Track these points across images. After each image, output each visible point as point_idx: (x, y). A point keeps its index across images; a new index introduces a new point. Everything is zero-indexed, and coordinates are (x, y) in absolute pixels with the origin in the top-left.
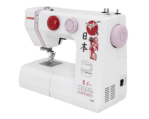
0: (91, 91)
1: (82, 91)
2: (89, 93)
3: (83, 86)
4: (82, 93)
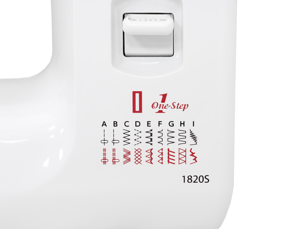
0: (188, 134)
1: (131, 148)
2: (174, 148)
3: (132, 124)
4: (132, 156)
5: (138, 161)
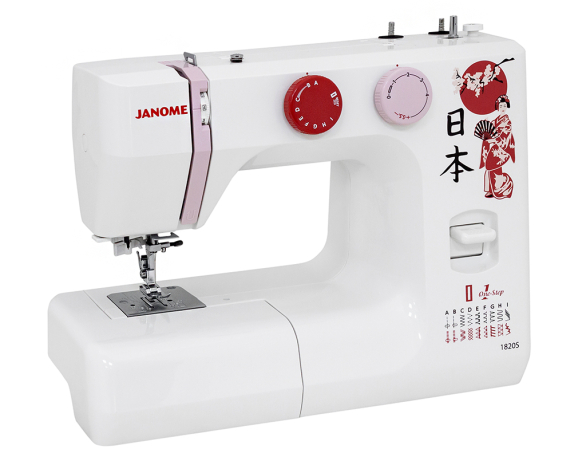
0: (504, 313)
1: (466, 329)
2: (494, 324)
3: (466, 311)
4: (466, 335)
5: (471, 338)
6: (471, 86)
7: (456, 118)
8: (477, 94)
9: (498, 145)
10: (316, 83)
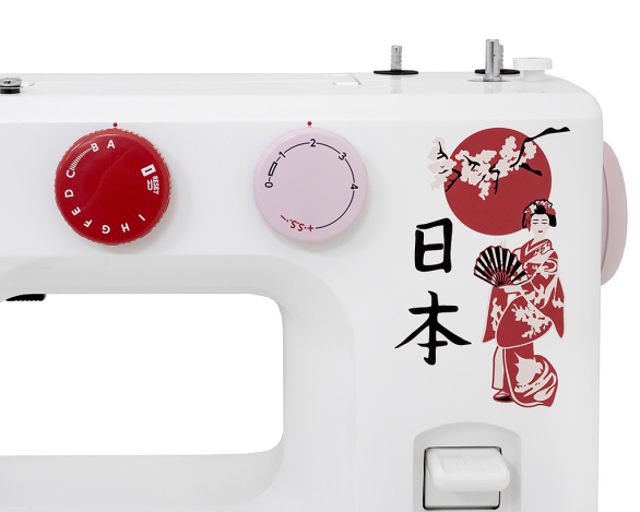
6: (469, 176)
7: (434, 236)
8: (484, 193)
9: (528, 298)
10: (111, 144)
